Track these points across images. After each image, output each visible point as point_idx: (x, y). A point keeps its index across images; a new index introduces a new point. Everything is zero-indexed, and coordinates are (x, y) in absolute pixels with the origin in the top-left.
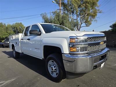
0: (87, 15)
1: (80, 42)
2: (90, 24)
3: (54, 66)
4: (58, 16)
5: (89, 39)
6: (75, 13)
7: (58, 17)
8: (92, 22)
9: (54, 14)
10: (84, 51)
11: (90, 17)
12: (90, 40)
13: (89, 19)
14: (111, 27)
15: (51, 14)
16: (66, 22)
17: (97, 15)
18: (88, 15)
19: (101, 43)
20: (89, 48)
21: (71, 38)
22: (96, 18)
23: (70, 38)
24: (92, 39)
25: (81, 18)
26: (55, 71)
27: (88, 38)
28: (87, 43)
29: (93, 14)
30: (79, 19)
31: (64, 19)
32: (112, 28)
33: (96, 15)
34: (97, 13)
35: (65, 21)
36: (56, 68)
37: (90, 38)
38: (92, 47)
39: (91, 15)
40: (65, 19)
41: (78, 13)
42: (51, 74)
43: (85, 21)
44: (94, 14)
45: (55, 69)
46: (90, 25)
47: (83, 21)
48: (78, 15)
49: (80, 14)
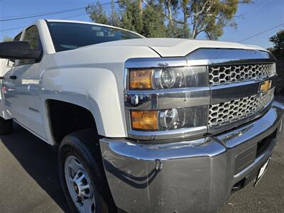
0: (211, 8)
1: (176, 86)
2: (219, 35)
3: (82, 177)
4: (133, 12)
5: (216, 73)
6: (179, 5)
7: (133, 16)
8: (225, 29)
9: (122, 7)
10: (192, 126)
11: (219, 15)
12: (222, 76)
13: (217, 20)
14: (272, 41)
15: (113, 7)
16: (155, 29)
17: (238, 9)
18: (213, 10)
19: (263, 87)
20: (214, 109)
21: (135, 67)
22: (236, 17)
23: (130, 70)
24: (227, 72)
25: (196, 18)
26: (86, 198)
27: (210, 67)
28: (208, 89)
29: (226, 6)
30: (189, 20)
31: (148, 19)
32: (276, 42)
33: (235, 9)
34: (239, 4)
35: (152, 25)
36: (87, 186)
37: (222, 66)
38: (226, 106)
39: (222, 11)
40: (151, 21)
41: (189, 6)
42: (77, 205)
43: (205, 26)
44: (230, 8)
45: (87, 191)
46: (219, 38)
47: (200, 26)
48: (187, 9)
49: (193, 9)
